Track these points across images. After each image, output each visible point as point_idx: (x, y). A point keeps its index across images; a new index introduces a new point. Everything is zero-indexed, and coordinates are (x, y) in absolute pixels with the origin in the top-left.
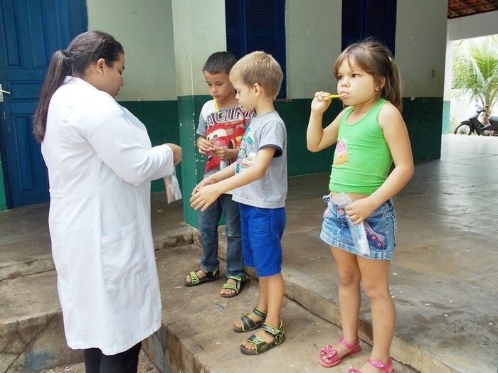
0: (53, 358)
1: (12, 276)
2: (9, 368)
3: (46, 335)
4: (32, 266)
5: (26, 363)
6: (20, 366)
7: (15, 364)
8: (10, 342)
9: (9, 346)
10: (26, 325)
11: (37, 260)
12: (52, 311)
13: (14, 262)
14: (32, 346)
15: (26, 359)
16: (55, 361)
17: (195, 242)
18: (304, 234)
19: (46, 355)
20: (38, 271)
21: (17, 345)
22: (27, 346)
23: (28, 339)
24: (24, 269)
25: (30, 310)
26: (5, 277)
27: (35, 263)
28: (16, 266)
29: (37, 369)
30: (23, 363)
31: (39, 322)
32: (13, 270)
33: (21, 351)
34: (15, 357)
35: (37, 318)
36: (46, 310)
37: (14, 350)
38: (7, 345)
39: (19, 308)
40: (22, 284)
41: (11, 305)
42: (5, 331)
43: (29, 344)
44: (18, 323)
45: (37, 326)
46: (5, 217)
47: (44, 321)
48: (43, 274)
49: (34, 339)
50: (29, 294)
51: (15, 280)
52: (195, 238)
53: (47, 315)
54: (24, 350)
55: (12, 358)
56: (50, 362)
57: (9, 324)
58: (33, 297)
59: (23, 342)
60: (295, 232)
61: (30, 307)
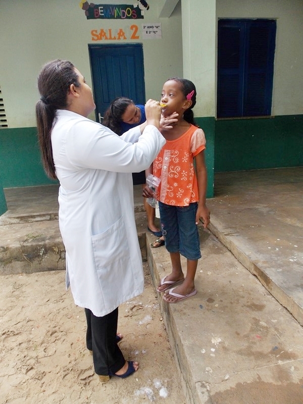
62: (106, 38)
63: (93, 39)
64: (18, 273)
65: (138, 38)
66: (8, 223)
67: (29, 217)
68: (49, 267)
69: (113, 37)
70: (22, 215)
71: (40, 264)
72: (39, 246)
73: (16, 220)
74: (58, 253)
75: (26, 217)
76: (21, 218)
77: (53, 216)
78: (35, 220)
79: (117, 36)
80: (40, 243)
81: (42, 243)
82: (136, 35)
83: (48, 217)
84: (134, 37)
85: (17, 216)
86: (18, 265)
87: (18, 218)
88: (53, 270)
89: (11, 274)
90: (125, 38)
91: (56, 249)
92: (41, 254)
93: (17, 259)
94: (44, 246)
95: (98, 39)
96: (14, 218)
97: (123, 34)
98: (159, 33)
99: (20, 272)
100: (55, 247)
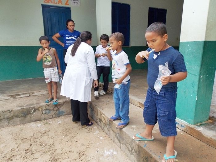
0: (65, 113)
2: (54, 114)
19: (63, 112)
21: (56, 108)
22: (59, 109)
23: (59, 107)
29: (61, 115)
30: (57, 113)
34: (56, 111)
36: (63, 100)
38: (54, 108)
45: (61, 104)
47: (63, 103)
62: (52, 3)
63: (44, 2)
64: (18, 125)
65: (68, 4)
66: (3, 99)
67: (16, 95)
68: (36, 119)
69: (55, 2)
70: (12, 94)
71: (31, 118)
72: (31, 108)
73: (8, 97)
74: (41, 111)
75: (15, 95)
76: (12, 96)
77: (31, 94)
78: (20, 96)
79: (58, 2)
80: (32, 106)
81: (33, 106)
82: (68, 3)
83: (28, 95)
84: (66, 4)
85: (9, 95)
86: (18, 119)
87: (9, 96)
88: (38, 121)
89: (13, 125)
90: (62, 4)
91: (40, 109)
92: (32, 112)
93: (17, 116)
94: (34, 108)
95: (47, 2)
96: (7, 96)
97: (61, 1)
98: (79, 3)
99: (19, 124)
100: (40, 108)
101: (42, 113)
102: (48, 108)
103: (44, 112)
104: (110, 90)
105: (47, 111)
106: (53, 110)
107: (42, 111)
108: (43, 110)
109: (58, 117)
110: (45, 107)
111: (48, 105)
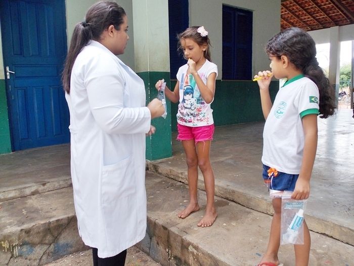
0: (71, 247)
1: (33, 194)
2: (44, 254)
3: (67, 231)
4: (46, 187)
5: (55, 250)
6: (51, 252)
7: (48, 251)
8: (45, 236)
9: (44, 239)
10: (55, 224)
11: (49, 182)
12: (71, 215)
13: (34, 184)
14: (58, 239)
15: (55, 248)
16: (73, 248)
17: (150, 169)
18: (222, 162)
19: (67, 244)
20: (50, 190)
21: (49, 238)
22: (56, 239)
23: (56, 234)
24: (41, 188)
25: (55, 214)
26: (28, 194)
27: (48, 185)
28: (35, 186)
29: (61, 254)
30: (53, 250)
31: (63, 222)
32: (33, 189)
33: (51, 242)
34: (48, 246)
35: (62, 219)
36: (67, 214)
37: (47, 242)
38: (43, 238)
39: (47, 214)
40: (41, 198)
41: (40, 212)
42: (42, 229)
43: (56, 237)
44: (50, 223)
45: (62, 225)
46: (12, 157)
47: (66, 222)
48: (54, 192)
49: (60, 234)
50: (49, 204)
51: (35, 196)
52: (149, 167)
53: (68, 217)
54: (53, 242)
55: (45, 247)
56: (70, 250)
57: (44, 224)
58: (54, 206)
59: (53, 236)
60: (216, 161)
61: (54, 212)
74: (8, 250)
91: (6, 245)
100: (4, 241)
101: (10, 255)
102: (26, 239)
103: (16, 252)
104: (179, 177)
105: (25, 249)
106: (41, 243)
107: (11, 249)
108: (13, 247)
109: (55, 260)
110: (19, 239)
111: (28, 232)
